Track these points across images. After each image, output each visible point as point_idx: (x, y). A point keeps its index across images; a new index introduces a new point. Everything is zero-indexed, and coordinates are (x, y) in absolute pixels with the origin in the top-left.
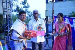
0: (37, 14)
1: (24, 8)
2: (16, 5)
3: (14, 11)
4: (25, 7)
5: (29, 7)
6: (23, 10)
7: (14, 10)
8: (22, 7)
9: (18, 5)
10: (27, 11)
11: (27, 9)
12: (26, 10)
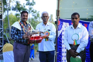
0: (46, 17)
1: (27, 5)
2: (16, 1)
3: (13, 10)
4: (29, 4)
5: (34, 4)
6: (25, 8)
7: (13, 8)
8: (24, 4)
9: (19, 1)
10: (32, 10)
11: (32, 6)
12: (30, 9)
